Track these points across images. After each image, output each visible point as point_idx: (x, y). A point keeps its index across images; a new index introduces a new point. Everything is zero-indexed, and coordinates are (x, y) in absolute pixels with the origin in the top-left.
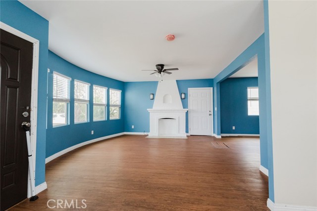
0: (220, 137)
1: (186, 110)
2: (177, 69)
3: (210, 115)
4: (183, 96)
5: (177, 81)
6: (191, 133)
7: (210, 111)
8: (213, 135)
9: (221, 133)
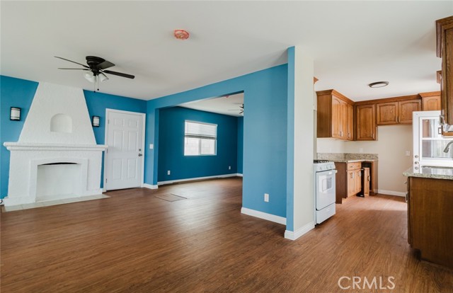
0: (156, 187)
1: (102, 148)
2: (132, 77)
3: (140, 155)
4: (96, 121)
5: (85, 92)
6: (108, 187)
7: (140, 150)
8: (143, 185)
9: (159, 181)
